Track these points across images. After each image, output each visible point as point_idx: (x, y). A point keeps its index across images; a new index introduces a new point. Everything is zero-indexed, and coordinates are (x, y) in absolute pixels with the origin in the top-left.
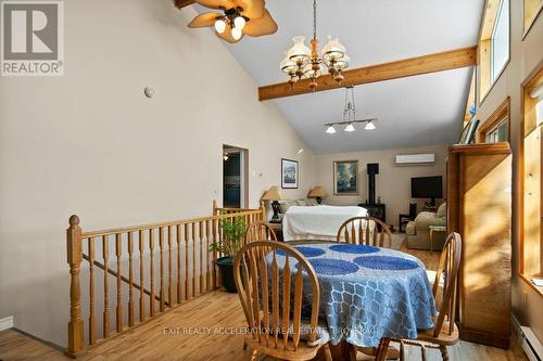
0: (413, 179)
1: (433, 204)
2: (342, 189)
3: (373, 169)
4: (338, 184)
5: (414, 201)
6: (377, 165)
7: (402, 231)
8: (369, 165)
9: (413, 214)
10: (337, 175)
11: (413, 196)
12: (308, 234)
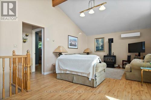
0: (129, 44)
1: (139, 55)
2: (98, 49)
3: (111, 41)
4: (96, 48)
5: (129, 54)
6: (112, 39)
7: (124, 68)
8: (109, 39)
9: (129, 60)
10: (96, 44)
11: (129, 52)
12: (67, 70)
